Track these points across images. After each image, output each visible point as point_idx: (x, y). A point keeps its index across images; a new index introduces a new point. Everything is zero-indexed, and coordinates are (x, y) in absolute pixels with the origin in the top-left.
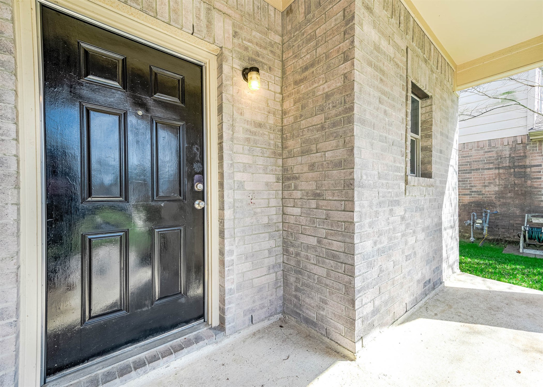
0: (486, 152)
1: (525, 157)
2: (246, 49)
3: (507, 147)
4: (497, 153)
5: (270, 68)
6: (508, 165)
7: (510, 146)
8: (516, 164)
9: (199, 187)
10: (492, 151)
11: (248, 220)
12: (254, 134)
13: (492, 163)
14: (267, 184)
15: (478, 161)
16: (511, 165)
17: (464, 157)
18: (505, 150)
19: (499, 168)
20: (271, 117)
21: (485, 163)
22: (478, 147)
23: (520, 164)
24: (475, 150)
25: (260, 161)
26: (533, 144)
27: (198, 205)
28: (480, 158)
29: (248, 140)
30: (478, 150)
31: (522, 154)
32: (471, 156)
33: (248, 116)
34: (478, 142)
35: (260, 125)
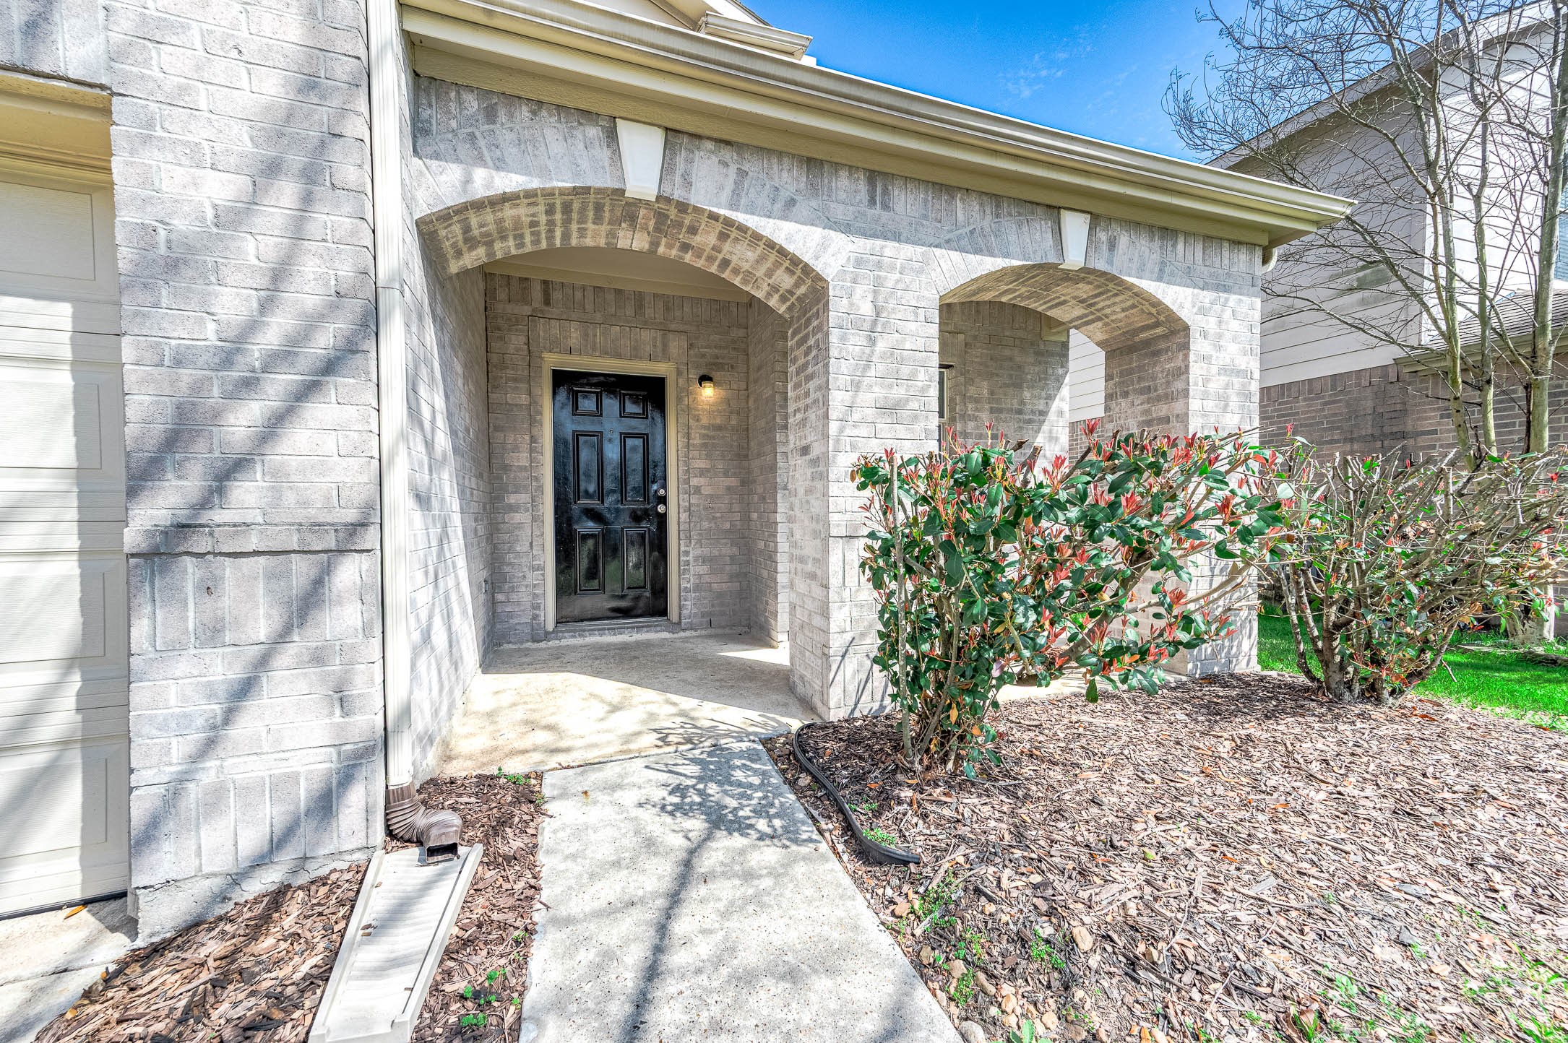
0: (1326, 403)
1: (1404, 412)
2: (703, 356)
3: (1369, 390)
4: (1348, 405)
5: (732, 367)
6: (1370, 432)
7: (1375, 389)
8: (1387, 430)
9: (662, 492)
10: (1339, 401)
11: (706, 525)
12: (713, 438)
13: (1338, 428)
14: (728, 488)
15: (1311, 425)
16: (1377, 432)
17: (1283, 416)
18: (1366, 398)
19: (1352, 440)
20: (734, 417)
21: (1325, 430)
22: (1310, 392)
23: (1395, 429)
24: (1305, 400)
25: (720, 465)
26: (1421, 382)
27: (661, 509)
28: (1314, 418)
29: (705, 445)
30: (1311, 399)
31: (1398, 407)
32: (1297, 413)
33: (704, 421)
34: (1310, 380)
35: (719, 428)
